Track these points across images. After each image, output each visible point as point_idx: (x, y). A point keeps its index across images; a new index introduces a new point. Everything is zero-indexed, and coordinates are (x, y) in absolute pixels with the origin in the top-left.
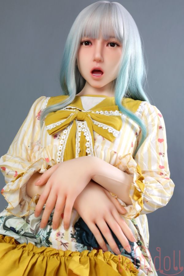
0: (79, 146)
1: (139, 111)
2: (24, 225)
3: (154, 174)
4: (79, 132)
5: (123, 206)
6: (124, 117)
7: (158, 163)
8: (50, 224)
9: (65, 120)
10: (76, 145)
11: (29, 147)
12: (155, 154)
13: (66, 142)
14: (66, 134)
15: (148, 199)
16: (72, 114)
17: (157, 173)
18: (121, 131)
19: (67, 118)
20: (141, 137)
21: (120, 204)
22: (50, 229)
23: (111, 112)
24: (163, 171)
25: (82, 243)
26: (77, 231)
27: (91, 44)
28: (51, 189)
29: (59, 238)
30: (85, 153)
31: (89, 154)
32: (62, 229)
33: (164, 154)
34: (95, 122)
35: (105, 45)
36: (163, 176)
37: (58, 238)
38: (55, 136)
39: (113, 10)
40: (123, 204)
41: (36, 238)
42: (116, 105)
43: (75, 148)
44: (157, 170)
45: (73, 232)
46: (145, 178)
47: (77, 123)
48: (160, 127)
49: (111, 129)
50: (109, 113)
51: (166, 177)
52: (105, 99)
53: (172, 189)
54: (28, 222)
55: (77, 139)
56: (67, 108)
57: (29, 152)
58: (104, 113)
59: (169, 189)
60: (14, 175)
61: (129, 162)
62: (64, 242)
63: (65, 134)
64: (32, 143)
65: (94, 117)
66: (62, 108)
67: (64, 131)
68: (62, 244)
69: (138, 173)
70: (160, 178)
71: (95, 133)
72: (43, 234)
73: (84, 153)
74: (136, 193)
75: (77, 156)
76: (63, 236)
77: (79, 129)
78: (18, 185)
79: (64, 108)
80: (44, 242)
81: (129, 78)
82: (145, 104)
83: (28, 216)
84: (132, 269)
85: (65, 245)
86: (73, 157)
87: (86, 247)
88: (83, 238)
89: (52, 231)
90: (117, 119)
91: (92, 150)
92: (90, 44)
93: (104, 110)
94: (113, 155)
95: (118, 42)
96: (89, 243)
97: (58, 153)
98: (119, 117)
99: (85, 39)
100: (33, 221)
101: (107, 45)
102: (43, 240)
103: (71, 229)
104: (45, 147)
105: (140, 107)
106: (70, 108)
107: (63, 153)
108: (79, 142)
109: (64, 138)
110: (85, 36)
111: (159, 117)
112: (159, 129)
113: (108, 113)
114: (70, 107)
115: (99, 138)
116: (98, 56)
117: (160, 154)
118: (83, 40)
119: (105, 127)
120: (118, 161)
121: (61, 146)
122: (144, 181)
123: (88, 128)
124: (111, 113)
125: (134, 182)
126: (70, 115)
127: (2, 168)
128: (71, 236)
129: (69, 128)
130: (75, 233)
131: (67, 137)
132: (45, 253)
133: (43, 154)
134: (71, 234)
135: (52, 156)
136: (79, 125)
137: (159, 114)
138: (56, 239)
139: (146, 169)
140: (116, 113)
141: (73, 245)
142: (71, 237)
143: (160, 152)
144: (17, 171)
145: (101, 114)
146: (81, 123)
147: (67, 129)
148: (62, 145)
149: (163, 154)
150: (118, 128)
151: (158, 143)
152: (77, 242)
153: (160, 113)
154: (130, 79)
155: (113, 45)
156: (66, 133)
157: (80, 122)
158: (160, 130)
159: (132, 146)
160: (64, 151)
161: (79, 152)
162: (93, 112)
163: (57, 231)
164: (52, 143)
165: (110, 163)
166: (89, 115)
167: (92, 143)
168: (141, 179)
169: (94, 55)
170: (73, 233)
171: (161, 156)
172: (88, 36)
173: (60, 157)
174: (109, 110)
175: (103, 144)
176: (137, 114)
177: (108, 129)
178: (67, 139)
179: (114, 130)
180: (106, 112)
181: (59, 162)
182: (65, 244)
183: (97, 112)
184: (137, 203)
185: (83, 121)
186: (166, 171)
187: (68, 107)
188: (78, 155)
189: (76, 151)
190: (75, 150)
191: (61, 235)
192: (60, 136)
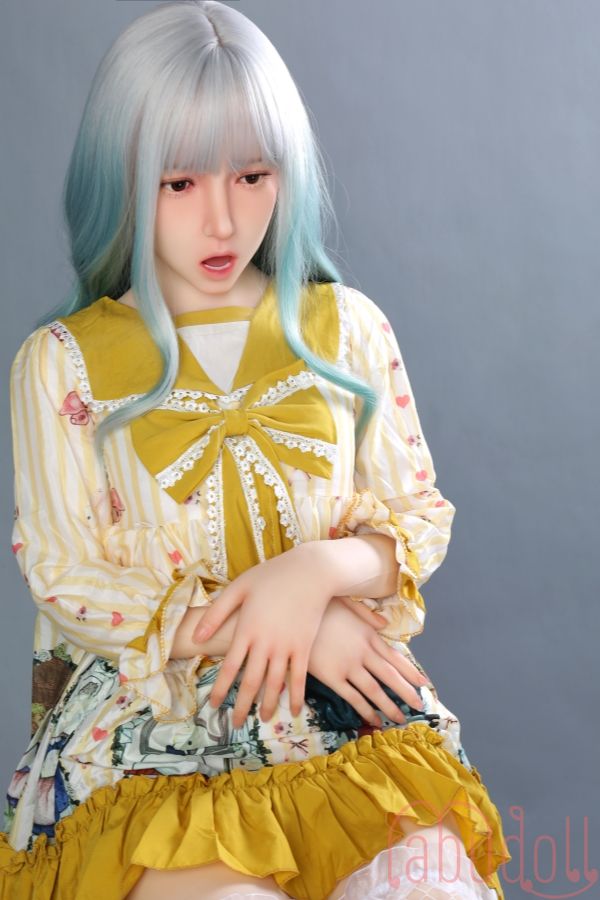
0: (257, 511)
2: (192, 732)
3: (412, 501)
4: (246, 473)
7: (412, 468)
8: (252, 713)
10: (250, 510)
11: (89, 518)
12: (401, 447)
13: (222, 509)
16: (213, 428)
22: (256, 722)
23: (290, 380)
25: (333, 729)
28: (249, 649)
29: (282, 734)
31: (288, 525)
32: (284, 715)
33: (417, 438)
36: (430, 499)
37: (279, 735)
38: (188, 499)
41: (233, 752)
43: (249, 518)
45: (311, 714)
47: (231, 448)
48: (395, 365)
49: (318, 447)
50: (288, 385)
51: (436, 499)
52: (250, 327)
54: (198, 723)
55: (246, 494)
57: (95, 531)
58: (278, 391)
62: (297, 740)
63: (213, 489)
65: (267, 420)
67: (207, 481)
68: (295, 745)
70: (426, 507)
72: (242, 736)
73: (273, 526)
75: (257, 535)
76: (291, 729)
77: (244, 467)
78: (162, 659)
85: (300, 745)
87: (344, 735)
89: (261, 724)
91: (294, 517)
92: (188, 185)
96: (346, 723)
97: (210, 542)
98: (316, 391)
102: (252, 751)
103: (306, 711)
105: (341, 328)
107: (223, 538)
108: (256, 501)
109: (215, 499)
111: (387, 335)
112: (394, 369)
113: (285, 387)
115: (298, 476)
117: (411, 441)
118: (167, 178)
119: (305, 444)
121: (212, 523)
123: (266, 460)
124: (292, 385)
126: (209, 431)
128: (308, 724)
129: (218, 470)
130: (314, 715)
131: (221, 495)
134: (308, 720)
135: (188, 549)
136: (239, 455)
137: (384, 325)
138: (278, 740)
140: (303, 379)
141: (316, 739)
142: (309, 726)
143: (409, 436)
146: (241, 446)
147: (212, 473)
148: (212, 519)
149: (415, 439)
150: (332, 436)
151: (399, 409)
152: (322, 730)
153: (385, 320)
155: (253, 178)
156: (214, 484)
157: (235, 440)
158: (396, 372)
160: (223, 533)
161: (262, 528)
163: (273, 722)
164: (180, 514)
167: (288, 500)
170: (311, 716)
171: (414, 446)
173: (216, 548)
174: (284, 376)
175: (310, 489)
177: (312, 448)
178: (221, 500)
179: (326, 445)
180: (279, 384)
182: (300, 743)
183: (264, 397)
184: (414, 606)
188: (260, 533)
189: (253, 524)
190: (250, 522)
191: (286, 728)
192: (199, 495)
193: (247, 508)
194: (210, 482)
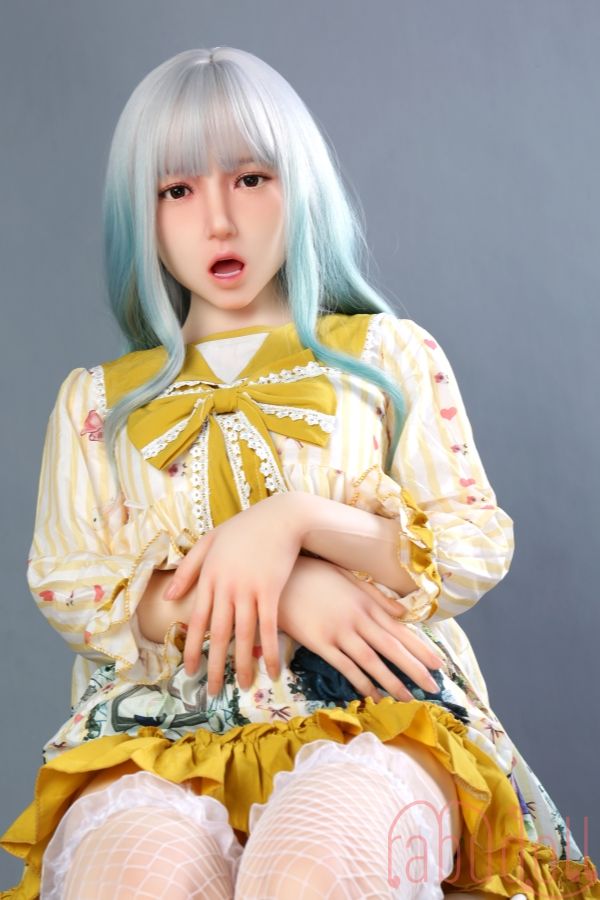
0: (243, 478)
1: (371, 346)
2: (166, 703)
3: (453, 504)
4: (233, 442)
5: (392, 600)
6: (334, 374)
7: (456, 475)
8: (231, 681)
9: (185, 422)
10: (236, 478)
12: (441, 454)
13: (206, 477)
14: (199, 459)
15: (449, 567)
16: (200, 401)
17: (459, 500)
18: (338, 413)
19: (189, 414)
20: (392, 418)
21: (384, 595)
22: (235, 692)
23: (296, 369)
24: (472, 491)
25: (320, 699)
26: (300, 676)
27: (191, 191)
28: (213, 594)
29: (263, 702)
30: (265, 492)
31: (276, 490)
32: (264, 682)
33: (465, 446)
34: (266, 407)
35: (232, 187)
36: (476, 504)
37: (259, 704)
38: (173, 470)
39: (232, 87)
40: (390, 594)
41: (206, 720)
42: (305, 348)
43: (235, 486)
44: (458, 493)
45: (292, 678)
46: (428, 517)
47: (220, 422)
48: (440, 378)
49: (312, 416)
50: (293, 374)
51: (484, 504)
52: (268, 337)
53: (507, 533)
54: (173, 693)
55: (232, 463)
56: (175, 389)
58: (280, 377)
59: (500, 533)
60: (93, 598)
61: (379, 485)
62: (277, 707)
63: (197, 458)
65: (259, 395)
66: (162, 392)
67: (192, 451)
68: (275, 712)
69: (408, 506)
70: (470, 510)
71: (274, 435)
72: (220, 708)
73: (261, 492)
74: (415, 555)
75: (245, 504)
76: (272, 697)
77: (231, 436)
78: (125, 610)
79: (167, 391)
80: (230, 725)
81: (320, 262)
82: (380, 323)
83: (170, 680)
84: (450, 725)
85: (281, 713)
86: (236, 509)
87: (332, 704)
88: (319, 690)
89: (241, 693)
90: (320, 385)
91: (281, 481)
92: (187, 192)
93: (277, 370)
94: (335, 479)
95: (266, 171)
96: (336, 695)
97: (194, 512)
98: (323, 378)
99: (172, 181)
100: (186, 685)
101: (237, 185)
102: (227, 719)
103: (286, 675)
104: (151, 507)
105: (369, 336)
106: (185, 388)
107: (208, 507)
108: (241, 468)
109: (199, 468)
110: (168, 172)
111: (430, 350)
112: (438, 382)
113: (289, 376)
114: (183, 383)
115: (288, 445)
116: (220, 223)
117: (456, 449)
118: (164, 185)
119: (296, 413)
120: (352, 493)
121: (196, 491)
122: (427, 524)
123: (252, 427)
124: (298, 374)
125: (405, 529)
126: (196, 405)
128: (290, 689)
129: (204, 441)
130: (298, 680)
131: (206, 464)
132: (243, 737)
133: (148, 524)
134: (290, 685)
135: (177, 525)
136: (226, 426)
137: (427, 342)
138: (258, 707)
139: (426, 496)
140: (312, 369)
141: (300, 708)
142: (292, 692)
143: (453, 444)
144: (99, 584)
145: (274, 382)
146: (229, 419)
147: (198, 444)
148: (198, 487)
149: (461, 447)
150: (329, 410)
151: (444, 422)
152: (308, 699)
153: (430, 338)
154: (324, 265)
155: (251, 180)
156: (199, 454)
157: (226, 416)
158: (441, 385)
159: (376, 447)
160: (208, 502)
161: (248, 494)
162: (252, 383)
163: (253, 691)
164: (168, 490)
165: (331, 498)
166: (245, 393)
167: (274, 464)
168: (420, 521)
169: (208, 221)
170: (292, 680)
171: (459, 454)
172: (176, 172)
173: (201, 518)
174: (290, 365)
175: (303, 457)
176: (367, 358)
177: (305, 416)
178: (206, 468)
179: (321, 416)
180: (283, 372)
181: (203, 533)
182: (281, 711)
183: (262, 379)
184: (423, 577)
185: (232, 412)
186: (480, 491)
188: (248, 502)
189: (240, 492)
190: (236, 491)
191: (267, 696)
192: (184, 466)
193: (232, 475)
194: (195, 452)
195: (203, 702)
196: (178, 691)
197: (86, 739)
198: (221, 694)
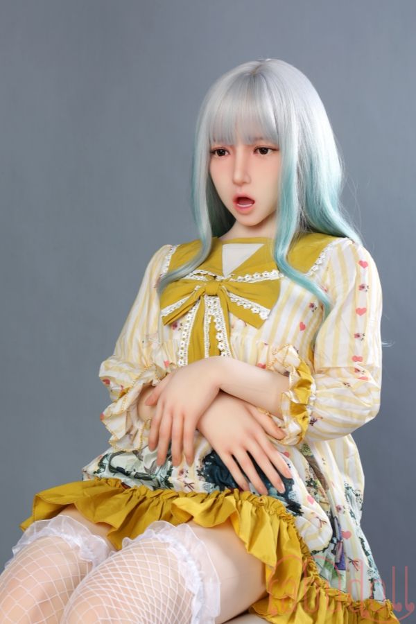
0: (209, 339)
1: (320, 262)
2: (136, 463)
3: (343, 372)
4: (209, 316)
7: (352, 352)
8: (170, 460)
9: (188, 297)
10: (205, 338)
11: (143, 342)
14: (189, 321)
16: (197, 287)
17: (349, 370)
19: (190, 293)
22: (171, 467)
23: (263, 274)
25: (214, 482)
26: (206, 466)
27: (229, 153)
29: (182, 477)
30: (218, 351)
31: (224, 351)
33: (364, 335)
34: (234, 296)
35: (252, 153)
36: (359, 374)
37: (180, 477)
38: (174, 326)
41: (151, 479)
43: (204, 343)
44: (346, 365)
47: (206, 301)
48: (362, 288)
49: (256, 308)
50: (261, 276)
54: (141, 458)
58: (253, 277)
62: (188, 481)
64: (147, 336)
66: (187, 275)
68: (186, 485)
69: (299, 374)
71: (232, 316)
73: (216, 351)
75: (206, 355)
76: (187, 475)
77: (209, 312)
79: (191, 274)
80: (163, 485)
83: (141, 450)
85: (189, 485)
86: (201, 356)
87: (218, 487)
89: (173, 468)
91: (228, 345)
92: (226, 153)
93: (252, 274)
94: (262, 348)
95: (272, 146)
96: (223, 482)
99: (217, 146)
100: (147, 456)
101: (255, 153)
102: (162, 482)
105: (323, 256)
106: (199, 274)
107: (187, 352)
108: (208, 333)
109: (188, 328)
112: (360, 290)
113: (259, 276)
115: (238, 323)
116: (238, 177)
118: (213, 147)
119: (248, 304)
121: (182, 342)
122: (311, 386)
123: (221, 309)
124: (264, 276)
125: (289, 389)
126: (195, 289)
127: (104, 381)
128: (197, 473)
129: (195, 310)
130: (203, 469)
131: (192, 326)
132: (161, 496)
134: (198, 471)
137: (361, 262)
138: (179, 479)
140: (274, 275)
141: (201, 485)
142: (198, 475)
143: (356, 333)
144: (123, 384)
145: (247, 280)
146: (212, 300)
147: (191, 313)
148: (184, 339)
149: (361, 335)
151: (356, 316)
152: (206, 481)
155: (263, 151)
156: (189, 319)
157: (212, 298)
158: (362, 292)
159: (302, 329)
160: (187, 349)
162: (232, 280)
163: (179, 468)
164: (171, 336)
166: (223, 287)
167: (226, 334)
168: (305, 384)
170: (200, 468)
171: (358, 340)
172: (219, 141)
173: (182, 358)
174: (261, 271)
175: (245, 332)
177: (252, 307)
178: (191, 329)
179: (262, 308)
180: (255, 274)
182: (190, 484)
183: (240, 277)
185: (215, 296)
187: (195, 272)
188: (208, 353)
190: (204, 345)
191: (185, 473)
192: (181, 325)
193: (203, 336)
194: (187, 317)
195: (153, 468)
196: (143, 457)
197: (95, 473)
198: (163, 466)
